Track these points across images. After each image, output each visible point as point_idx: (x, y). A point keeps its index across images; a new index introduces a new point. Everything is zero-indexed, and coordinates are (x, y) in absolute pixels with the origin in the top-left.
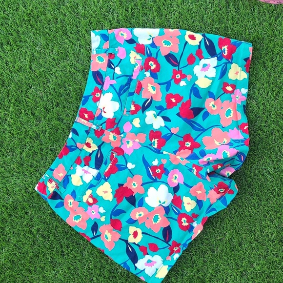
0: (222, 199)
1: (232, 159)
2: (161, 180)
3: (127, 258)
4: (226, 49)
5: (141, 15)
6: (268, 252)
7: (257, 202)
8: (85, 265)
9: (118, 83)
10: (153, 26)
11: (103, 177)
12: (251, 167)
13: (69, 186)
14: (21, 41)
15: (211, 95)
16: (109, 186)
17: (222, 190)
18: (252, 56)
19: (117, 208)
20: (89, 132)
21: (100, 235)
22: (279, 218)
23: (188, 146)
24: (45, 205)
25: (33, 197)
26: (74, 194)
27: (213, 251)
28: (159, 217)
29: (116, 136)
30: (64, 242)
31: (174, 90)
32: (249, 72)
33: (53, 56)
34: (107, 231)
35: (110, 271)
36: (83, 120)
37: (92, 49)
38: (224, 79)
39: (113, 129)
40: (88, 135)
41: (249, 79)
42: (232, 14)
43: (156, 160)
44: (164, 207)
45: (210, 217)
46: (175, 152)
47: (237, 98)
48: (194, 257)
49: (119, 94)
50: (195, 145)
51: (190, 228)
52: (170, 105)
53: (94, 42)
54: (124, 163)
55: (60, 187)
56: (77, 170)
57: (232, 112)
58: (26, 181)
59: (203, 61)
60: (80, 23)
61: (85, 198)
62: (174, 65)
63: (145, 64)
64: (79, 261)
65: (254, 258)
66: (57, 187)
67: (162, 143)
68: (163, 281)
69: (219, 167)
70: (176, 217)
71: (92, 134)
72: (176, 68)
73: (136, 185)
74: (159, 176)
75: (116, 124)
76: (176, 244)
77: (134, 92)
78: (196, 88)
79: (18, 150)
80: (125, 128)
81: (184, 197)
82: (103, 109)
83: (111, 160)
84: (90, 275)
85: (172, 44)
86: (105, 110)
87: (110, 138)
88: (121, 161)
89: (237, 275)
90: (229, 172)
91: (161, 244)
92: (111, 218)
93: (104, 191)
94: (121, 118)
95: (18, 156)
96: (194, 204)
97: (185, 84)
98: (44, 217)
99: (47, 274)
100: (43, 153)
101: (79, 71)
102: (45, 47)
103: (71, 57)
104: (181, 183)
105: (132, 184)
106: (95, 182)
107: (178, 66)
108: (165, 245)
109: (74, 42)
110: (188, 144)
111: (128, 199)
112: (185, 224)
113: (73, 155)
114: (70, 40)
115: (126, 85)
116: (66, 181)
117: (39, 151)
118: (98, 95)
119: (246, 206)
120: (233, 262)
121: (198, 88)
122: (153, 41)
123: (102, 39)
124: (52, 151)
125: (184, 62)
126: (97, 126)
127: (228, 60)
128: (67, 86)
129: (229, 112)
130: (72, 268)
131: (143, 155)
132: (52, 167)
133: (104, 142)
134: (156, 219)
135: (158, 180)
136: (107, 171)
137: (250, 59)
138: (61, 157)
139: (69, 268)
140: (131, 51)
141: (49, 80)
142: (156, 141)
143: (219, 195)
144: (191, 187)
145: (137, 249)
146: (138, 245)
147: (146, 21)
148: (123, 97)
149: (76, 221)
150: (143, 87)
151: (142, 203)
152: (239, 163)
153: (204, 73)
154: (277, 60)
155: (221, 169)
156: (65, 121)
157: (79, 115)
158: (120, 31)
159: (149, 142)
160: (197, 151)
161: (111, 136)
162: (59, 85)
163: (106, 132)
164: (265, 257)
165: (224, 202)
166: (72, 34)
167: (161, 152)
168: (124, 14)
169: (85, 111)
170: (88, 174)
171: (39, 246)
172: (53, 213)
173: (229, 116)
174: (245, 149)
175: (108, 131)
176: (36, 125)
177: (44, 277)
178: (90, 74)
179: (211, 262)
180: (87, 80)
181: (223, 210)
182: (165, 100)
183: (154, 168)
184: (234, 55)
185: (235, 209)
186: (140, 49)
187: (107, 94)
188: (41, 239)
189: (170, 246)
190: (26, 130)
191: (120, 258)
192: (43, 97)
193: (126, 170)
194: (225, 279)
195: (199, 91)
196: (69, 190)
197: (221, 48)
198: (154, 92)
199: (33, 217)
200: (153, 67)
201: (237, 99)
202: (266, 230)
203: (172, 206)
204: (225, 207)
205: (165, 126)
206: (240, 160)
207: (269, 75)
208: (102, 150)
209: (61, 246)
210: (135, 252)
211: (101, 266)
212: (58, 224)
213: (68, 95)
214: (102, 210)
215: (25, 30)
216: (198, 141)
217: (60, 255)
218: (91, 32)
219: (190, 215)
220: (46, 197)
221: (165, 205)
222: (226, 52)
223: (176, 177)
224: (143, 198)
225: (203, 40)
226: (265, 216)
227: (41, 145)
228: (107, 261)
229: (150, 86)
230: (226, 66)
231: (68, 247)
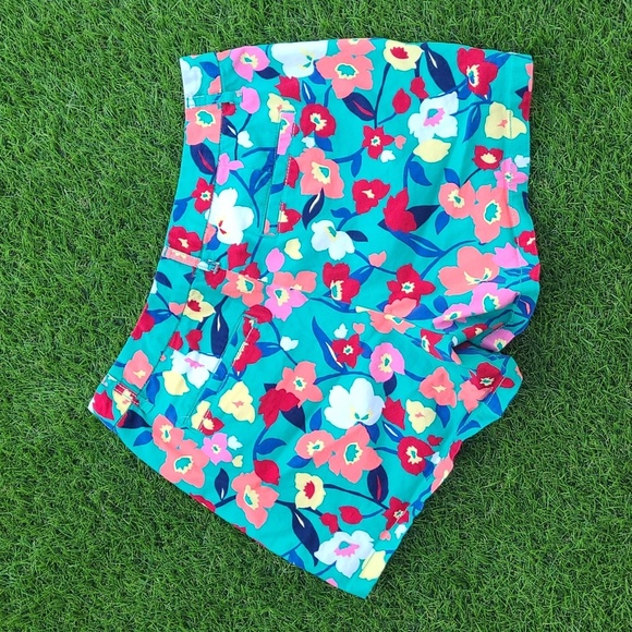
0: (490, 399)
1: (506, 311)
2: (357, 369)
3: (296, 540)
4: (476, 74)
5: (285, 13)
6: (598, 506)
7: (568, 401)
8: (209, 563)
9: (246, 167)
10: (314, 36)
11: (230, 371)
12: (549, 326)
13: (159, 398)
14: (32, 93)
15: (451, 177)
16: (246, 390)
17: (488, 381)
18: (535, 84)
19: (266, 437)
20: (193, 279)
21: (234, 497)
22: (618, 432)
23: (407, 291)
24: (112, 443)
25: (86, 426)
26: (171, 414)
27: (480, 513)
28: (357, 448)
29: (252, 281)
30: (161, 517)
31: (369, 171)
32: (531, 119)
33: (102, 118)
34: (248, 487)
35: (262, 572)
36: (177, 253)
37: (186, 97)
38: (477, 140)
39: (243, 268)
40: (191, 283)
41: (531, 134)
43: (343, 327)
44: (366, 426)
45: (468, 441)
46: (381, 307)
47: (508, 177)
48: (439, 530)
49: (252, 191)
50: (424, 288)
51: (426, 468)
52: (364, 205)
53: (189, 81)
54: (275, 340)
55: (141, 400)
56: (174, 362)
57: (499, 209)
58: (68, 394)
59: (428, 104)
60: (155, 43)
61: (197, 420)
62: (364, 117)
63: (302, 120)
64: (196, 556)
65: (568, 522)
66: (136, 401)
67: (351, 289)
68: (376, 585)
69: (479, 331)
70: (394, 446)
71: (200, 281)
72: (371, 124)
73: (304, 384)
74: (351, 360)
75: (248, 255)
76: (399, 505)
77: (283, 184)
78: (416, 164)
79: (46, 329)
80: (271, 263)
81: (409, 402)
82: (220, 225)
83: (246, 333)
84: (222, 582)
85: (357, 72)
86: (222, 227)
87: (238, 288)
88: (266, 334)
89: (536, 561)
90: (500, 341)
91: (365, 506)
92: (255, 459)
93: (236, 401)
94: (260, 241)
95: (48, 341)
96: (430, 416)
97: (392, 157)
98: (114, 467)
99: (129, 588)
100: (99, 330)
102: (85, 101)
103: (143, 118)
104: (400, 372)
105: (295, 383)
106: (214, 385)
107: (375, 118)
108: (375, 507)
109: (147, 84)
110: (408, 287)
111: (287, 416)
112: (415, 460)
113: (162, 331)
114: (137, 82)
115: (265, 169)
116: (153, 386)
117: (90, 328)
118: (206, 196)
119: (544, 412)
120: (524, 533)
121: (420, 162)
122: (316, 69)
123: (205, 73)
124: (117, 324)
125: (385, 108)
126: (209, 264)
127: (482, 96)
128: (139, 183)
129: (491, 211)
130: (181, 570)
131: (314, 319)
132: (120, 359)
133: (227, 297)
134: (351, 454)
135: (349, 369)
136: (238, 358)
137: (530, 89)
138: (138, 335)
139: (175, 571)
140: (270, 95)
141: (99, 173)
142: (338, 285)
143: (482, 393)
144: (421, 379)
145: (315, 521)
146: (317, 512)
147: (298, 25)
148: (259, 196)
149: (180, 470)
150: (302, 170)
151: (318, 421)
152: (523, 318)
153: (432, 130)
154: (590, 87)
155: (483, 335)
156: (140, 258)
157: (169, 242)
158: (243, 52)
159: (323, 289)
160: (428, 301)
161: (242, 283)
162: (121, 181)
163: (230, 274)
164: (594, 518)
165: (495, 406)
167: (351, 308)
168: (248, 15)
169: (181, 232)
170: (198, 368)
171: (109, 530)
172: (131, 457)
173: (494, 220)
174: (532, 288)
175: (234, 272)
176: (79, 272)
177: (124, 594)
178: (186, 151)
179: (478, 538)
180: (179, 165)
181: (496, 424)
182: (351, 196)
183: (339, 345)
184: (492, 84)
185: (520, 419)
186: (290, 89)
187: (224, 193)
188: (110, 513)
189: (387, 508)
190: (60, 285)
191: (281, 542)
192: (89, 210)
193: (279, 356)
194: (510, 570)
195: (422, 169)
196: (162, 404)
197: (464, 72)
198: (326, 181)
199: (90, 469)
200: (321, 125)
201: (508, 180)
202: (593, 461)
203: (384, 423)
204: (498, 417)
205: (356, 252)
206: (525, 314)
207: (575, 122)
208: (225, 314)
209: (155, 526)
210: (312, 528)
211: (243, 562)
212: (145, 481)
213: (143, 200)
214: (234, 443)
215: (40, 69)
216: (429, 278)
217: (153, 546)
218: (181, 60)
219: (424, 439)
220: (113, 423)
221: (369, 422)
222: (476, 79)
223: (387, 361)
224: (320, 410)
225: (424, 58)
226: (587, 430)
227: (95, 313)
228: (255, 551)
229: (316, 167)
230: (479, 110)
231: (168, 527)
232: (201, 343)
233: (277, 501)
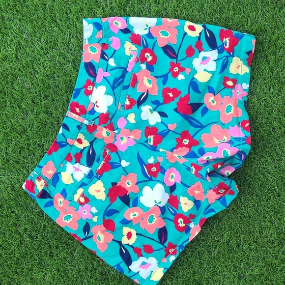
0: (222, 200)
1: (232, 157)
2: (157, 179)
3: (121, 259)
4: (228, 42)
5: (136, 2)
6: (267, 254)
7: (257, 203)
8: (75, 267)
9: (112, 76)
10: (149, 15)
11: (95, 175)
12: (251, 166)
13: (58, 184)
14: (6, 28)
15: (211, 90)
16: (102, 185)
17: (222, 191)
18: (255, 49)
19: (110, 208)
20: (81, 128)
21: (92, 236)
22: (279, 219)
23: (185, 144)
24: (32, 204)
25: (19, 195)
26: (64, 193)
27: (210, 252)
28: (154, 217)
29: (110, 132)
30: (53, 242)
31: (171, 83)
32: (251, 67)
34: (99, 232)
35: (102, 273)
36: (74, 115)
37: (84, 38)
38: (225, 74)
39: (106, 125)
40: (79, 130)
41: (251, 73)
42: (234, 4)
43: (152, 158)
44: (160, 207)
46: (172, 150)
48: (190, 259)
49: (113, 88)
50: (193, 143)
51: (187, 229)
52: (167, 100)
53: (87, 30)
54: (118, 161)
55: (49, 185)
56: (67, 168)
57: (232, 108)
58: (12, 178)
59: (203, 54)
60: (70, 10)
61: (76, 197)
62: (171, 57)
63: (140, 55)
64: (69, 263)
65: (252, 260)
66: (47, 185)
67: (158, 140)
69: (219, 166)
70: (172, 217)
71: (84, 129)
72: (174, 61)
73: (131, 184)
74: (155, 174)
75: (109, 119)
76: (172, 246)
77: (129, 86)
78: (195, 82)
79: (4, 145)
80: (120, 124)
81: (181, 197)
82: (96, 103)
83: (104, 157)
84: (81, 276)
85: (170, 35)
86: (97, 104)
87: (102, 134)
88: (114, 158)
89: (235, 277)
90: (228, 172)
91: (156, 245)
92: (104, 218)
93: (97, 189)
94: (115, 112)
95: (4, 151)
96: (191, 204)
97: (184, 78)
98: (32, 216)
99: (34, 276)
100: (30, 148)
101: (69, 61)
102: (33, 35)
103: (61, 46)
104: (178, 182)
105: (126, 183)
106: (86, 181)
107: (177, 58)
108: (161, 246)
109: (64, 30)
110: (186, 142)
111: (121, 199)
112: (182, 225)
113: (62, 152)
114: (59, 28)
115: (120, 78)
116: (56, 178)
117: (26, 147)
118: (90, 88)
119: (245, 206)
120: (230, 263)
121: (197, 82)
122: (149, 31)
123: (95, 28)
124: (40, 146)
125: (182, 54)
126: (89, 121)
127: (229, 53)
128: (56, 78)
129: (229, 108)
130: (62, 269)
131: (138, 153)
132: (41, 164)
133: (96, 138)
134: (151, 220)
135: (154, 178)
136: (99, 168)
137: (253, 52)
138: (50, 153)
139: (59, 269)
140: (126, 42)
141: (36, 71)
142: (151, 137)
143: (219, 196)
144: (189, 187)
145: (131, 251)
146: (132, 246)
147: (142, 9)
148: (116, 91)
149: (66, 221)
150: (139, 80)
151: (136, 203)
152: (239, 161)
153: (204, 67)
154: (280, 53)
155: (220, 168)
156: (54, 115)
157: (70, 109)
158: (115, 19)
159: (144, 139)
160: (195, 149)
161: (104, 132)
162: (47, 76)
163: (99, 127)
164: (264, 259)
165: (224, 202)
166: (61, 21)
167: (157, 149)
168: (118, 1)
169: (76, 105)
170: (79, 171)
172: (41, 212)
173: (230, 113)
174: (247, 148)
175: (102, 126)
176: (22, 119)
177: (32, 279)
178: (82, 65)
179: (208, 264)
180: (78, 71)
182: (161, 95)
183: (149, 166)
184: (235, 48)
185: (233, 209)
186: (136, 40)
187: (99, 87)
188: (28, 239)
189: (166, 247)
190: (12, 124)
191: (113, 260)
192: (30, 89)
193: (120, 169)
194: (222, 281)
195: (197, 85)
196: (59, 188)
197: (222, 41)
198: (150, 86)
199: (20, 216)
200: (150, 59)
201: (238, 94)
202: (266, 232)
203: (168, 206)
204: (224, 208)
205: (162, 122)
206: (241, 159)
207: (271, 70)
208: (95, 146)
209: (50, 247)
210: (129, 254)
211: (93, 268)
212: (47, 224)
213: (57, 86)
214: (94, 210)
215: (11, 16)
216: (196, 138)
217: (48, 256)
218: (83, 20)
219: (187, 215)
220: (34, 195)
221: (161, 205)
222: (228, 44)
223: (172, 176)
224: (137, 197)
225: (204, 32)
226: (265, 217)
227: (29, 140)
228: (99, 262)
229: (145, 79)
230: (228, 59)
231: (57, 247)
232: (81, 160)
233: (113, 240)
